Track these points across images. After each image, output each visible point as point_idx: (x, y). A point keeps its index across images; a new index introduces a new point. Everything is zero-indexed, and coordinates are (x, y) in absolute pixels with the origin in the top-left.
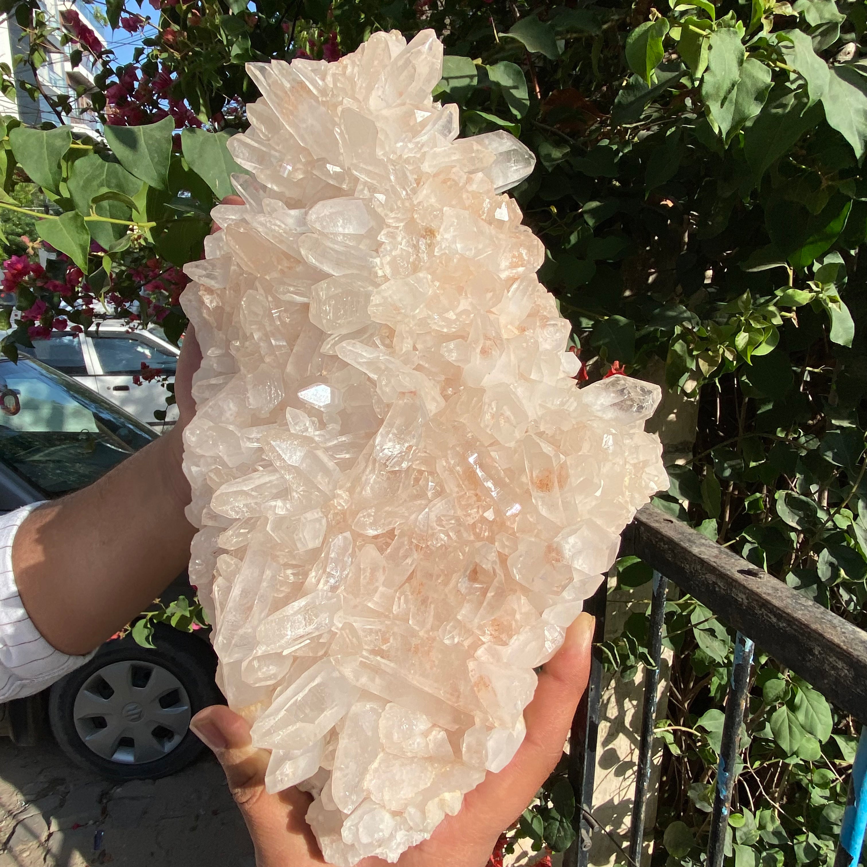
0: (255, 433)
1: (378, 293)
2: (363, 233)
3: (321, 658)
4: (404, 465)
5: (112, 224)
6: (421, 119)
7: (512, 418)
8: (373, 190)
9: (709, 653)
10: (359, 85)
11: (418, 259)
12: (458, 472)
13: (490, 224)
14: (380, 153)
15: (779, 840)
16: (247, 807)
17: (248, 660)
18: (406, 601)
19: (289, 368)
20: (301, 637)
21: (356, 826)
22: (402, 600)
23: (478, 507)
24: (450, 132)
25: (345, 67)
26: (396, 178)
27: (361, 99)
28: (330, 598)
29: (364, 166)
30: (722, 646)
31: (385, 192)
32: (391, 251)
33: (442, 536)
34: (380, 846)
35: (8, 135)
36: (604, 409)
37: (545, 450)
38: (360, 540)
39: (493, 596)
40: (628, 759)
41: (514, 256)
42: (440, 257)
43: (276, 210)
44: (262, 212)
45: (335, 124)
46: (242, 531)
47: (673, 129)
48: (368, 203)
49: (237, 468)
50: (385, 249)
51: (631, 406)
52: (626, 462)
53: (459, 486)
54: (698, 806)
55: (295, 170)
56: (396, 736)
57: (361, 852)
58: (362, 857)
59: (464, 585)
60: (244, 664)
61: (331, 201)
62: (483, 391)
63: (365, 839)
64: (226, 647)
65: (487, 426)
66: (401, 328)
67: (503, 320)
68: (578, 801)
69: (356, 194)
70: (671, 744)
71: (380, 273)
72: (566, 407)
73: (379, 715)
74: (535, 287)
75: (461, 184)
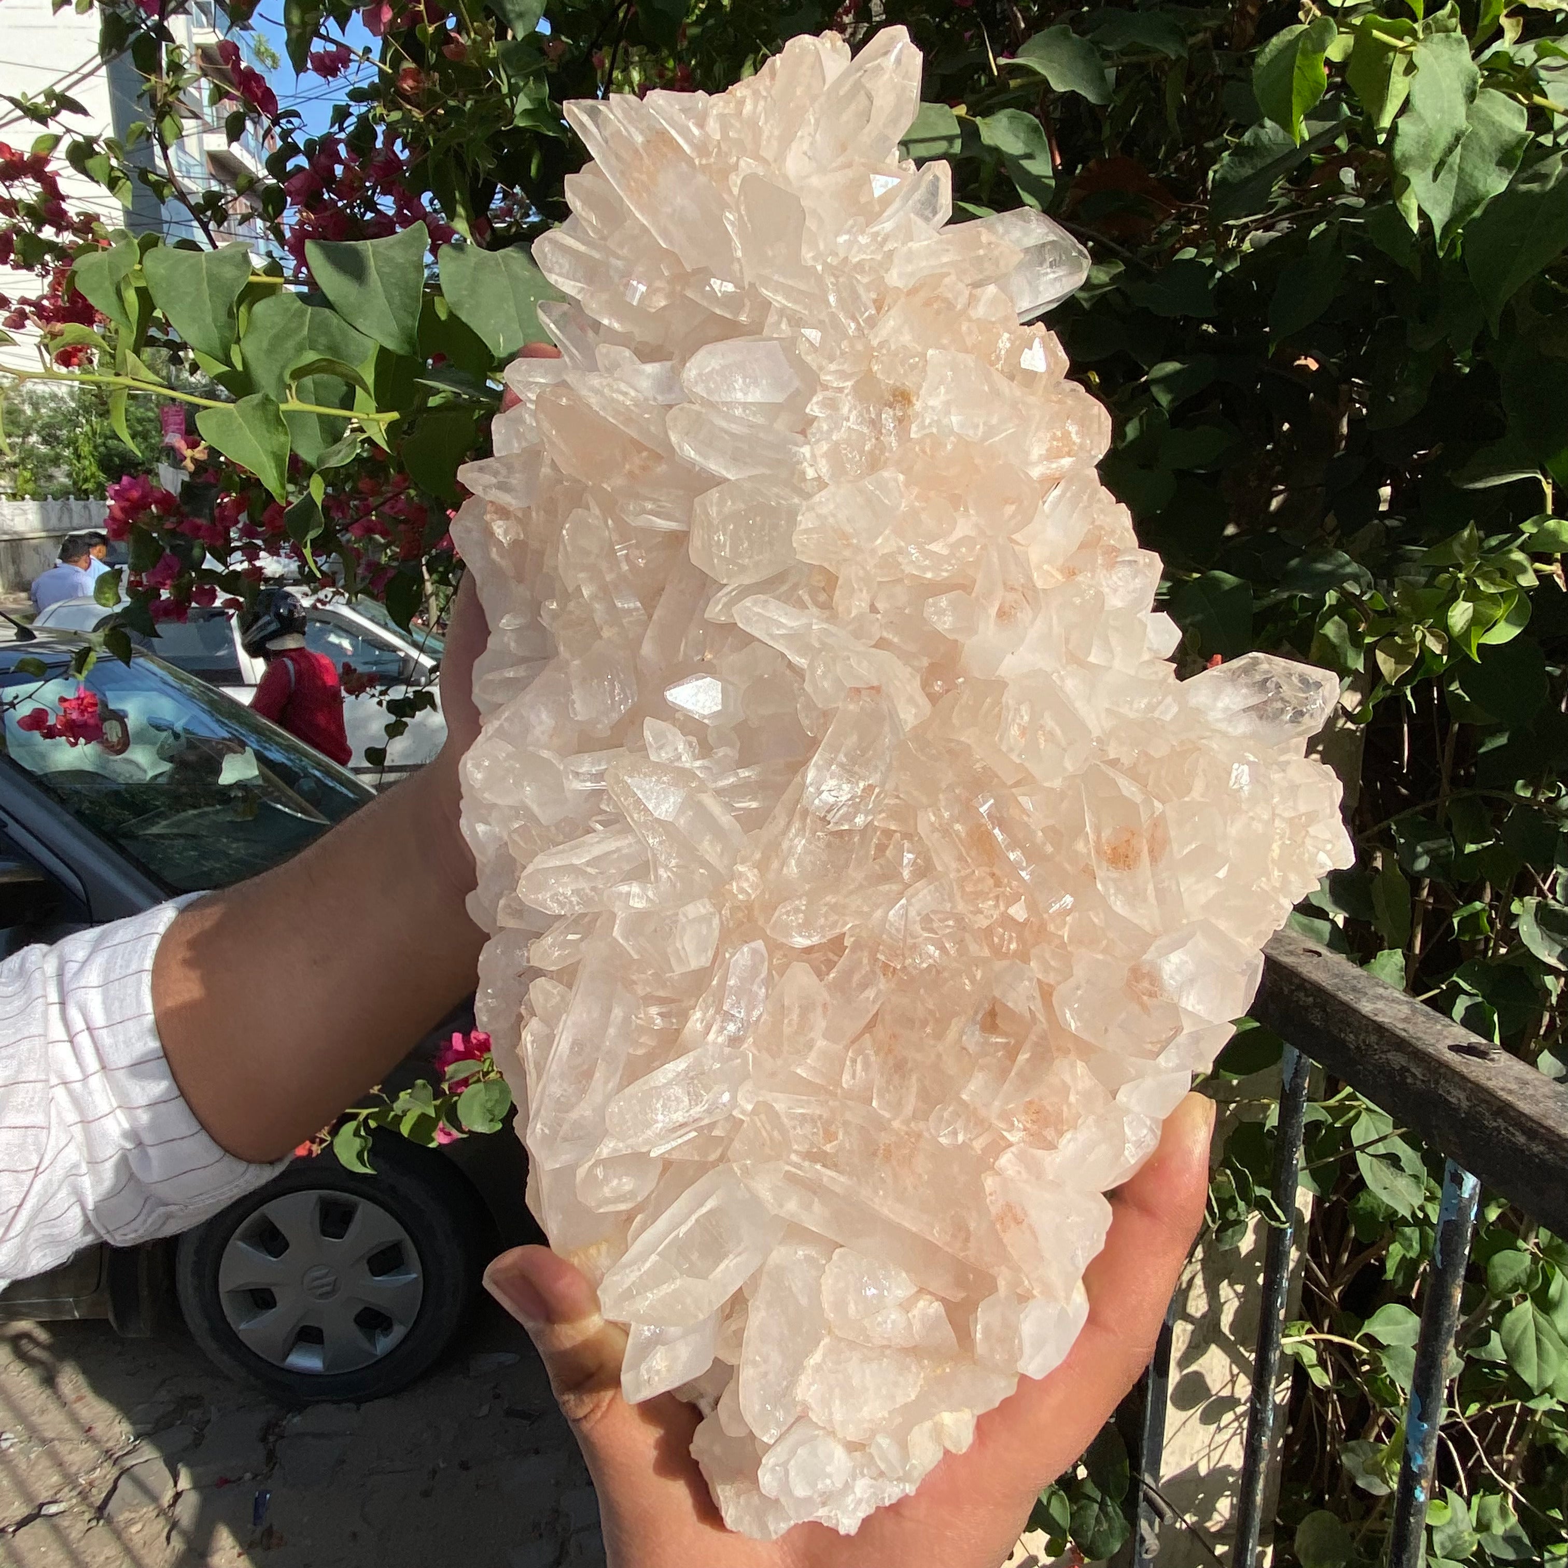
0: (587, 764)
1: (811, 508)
2: (780, 400)
3: (714, 1164)
4: (860, 820)
5: (320, 416)
6: (883, 190)
7: (1058, 732)
8: (797, 322)
9: (1386, 1198)
10: (766, 134)
11: (880, 446)
12: (957, 833)
13: (1012, 378)
14: (807, 255)
15: (1517, 1552)
16: (586, 1426)
17: (587, 1166)
18: (867, 1066)
19: (647, 649)
20: (682, 1126)
21: (785, 1465)
22: (859, 1066)
23: (997, 898)
24: (935, 213)
25: (741, 103)
26: (840, 300)
27: (770, 158)
28: (730, 1058)
29: (781, 280)
30: (1413, 1188)
31: (818, 325)
32: (830, 431)
33: (931, 949)
34: (824, 1504)
35: (140, 263)
36: (1231, 717)
37: (1125, 792)
38: (779, 954)
39: (1028, 1060)
40: (1226, 1393)
41: (1054, 438)
42: (920, 441)
43: (619, 366)
44: (593, 367)
45: (724, 206)
46: (570, 937)
47: (1323, 226)
48: (790, 345)
49: (557, 826)
50: (819, 429)
51: (1282, 711)
52: (1274, 815)
53: (961, 858)
54: (1360, 1483)
55: (652, 291)
56: (852, 1308)
57: (792, 1513)
58: (792, 1523)
59: (973, 1039)
60: (581, 1172)
61: (721, 346)
62: (1002, 685)
63: (800, 1491)
64: (549, 1141)
65: (1011, 750)
66: (849, 573)
67: (1035, 555)
68: (1136, 1467)
69: (766, 332)
70: (1312, 1366)
71: (810, 473)
72: (1156, 714)
73: (822, 1270)
74: (1095, 492)
75: (959, 307)
